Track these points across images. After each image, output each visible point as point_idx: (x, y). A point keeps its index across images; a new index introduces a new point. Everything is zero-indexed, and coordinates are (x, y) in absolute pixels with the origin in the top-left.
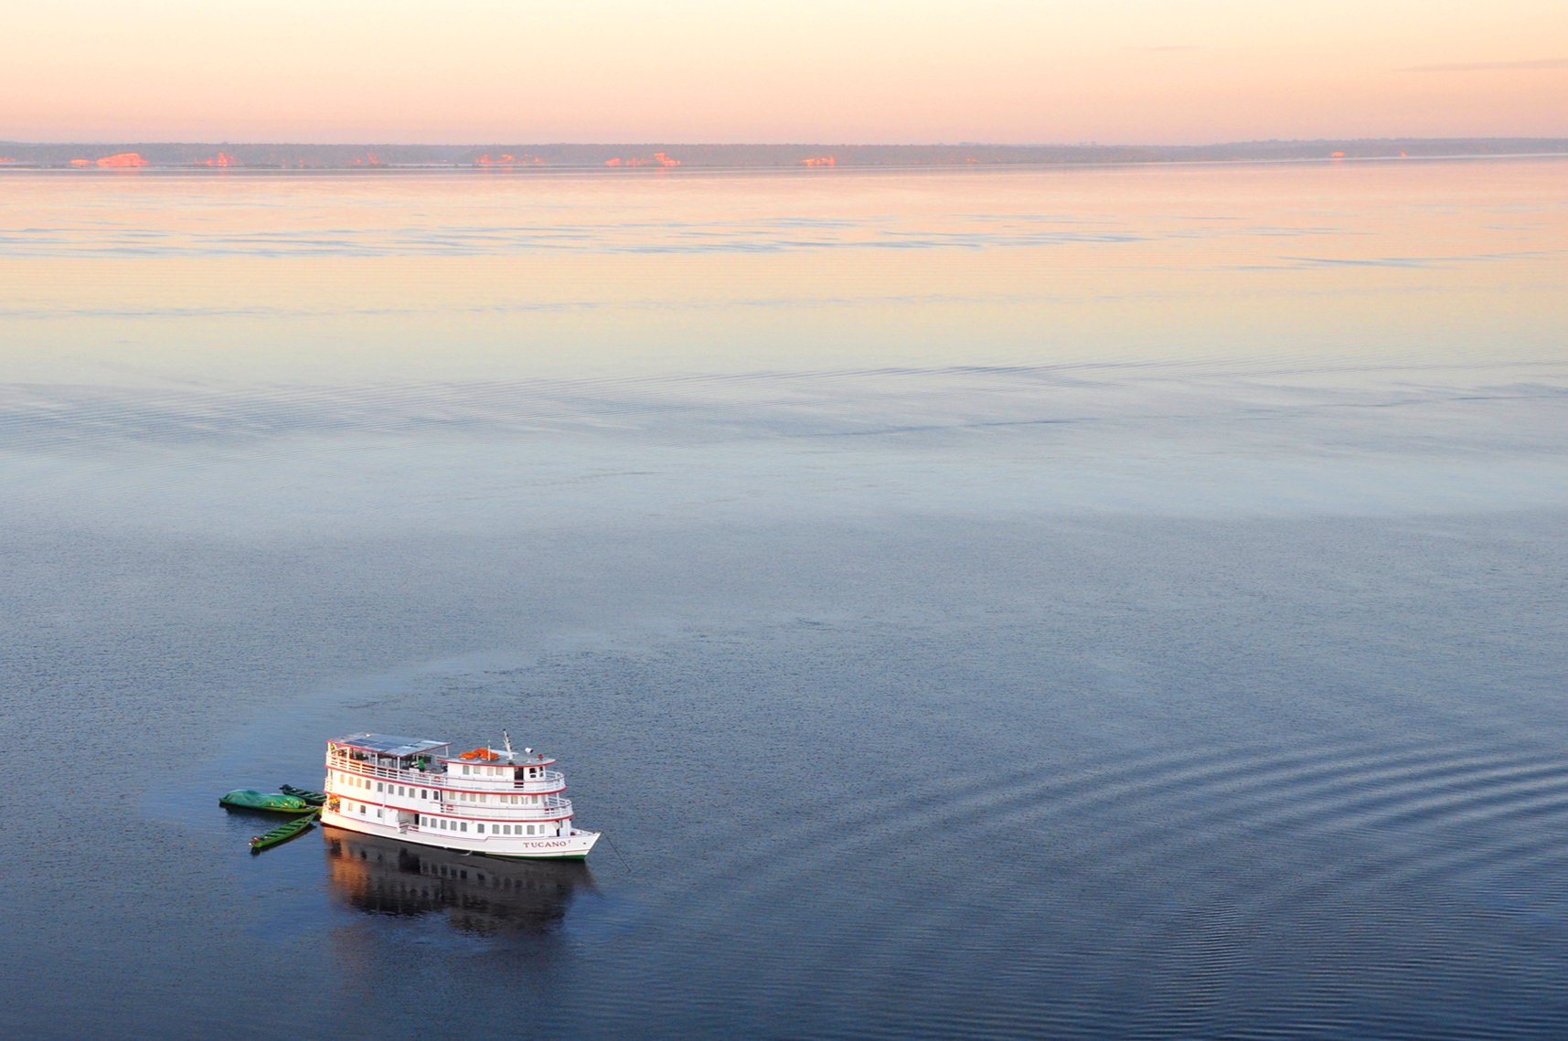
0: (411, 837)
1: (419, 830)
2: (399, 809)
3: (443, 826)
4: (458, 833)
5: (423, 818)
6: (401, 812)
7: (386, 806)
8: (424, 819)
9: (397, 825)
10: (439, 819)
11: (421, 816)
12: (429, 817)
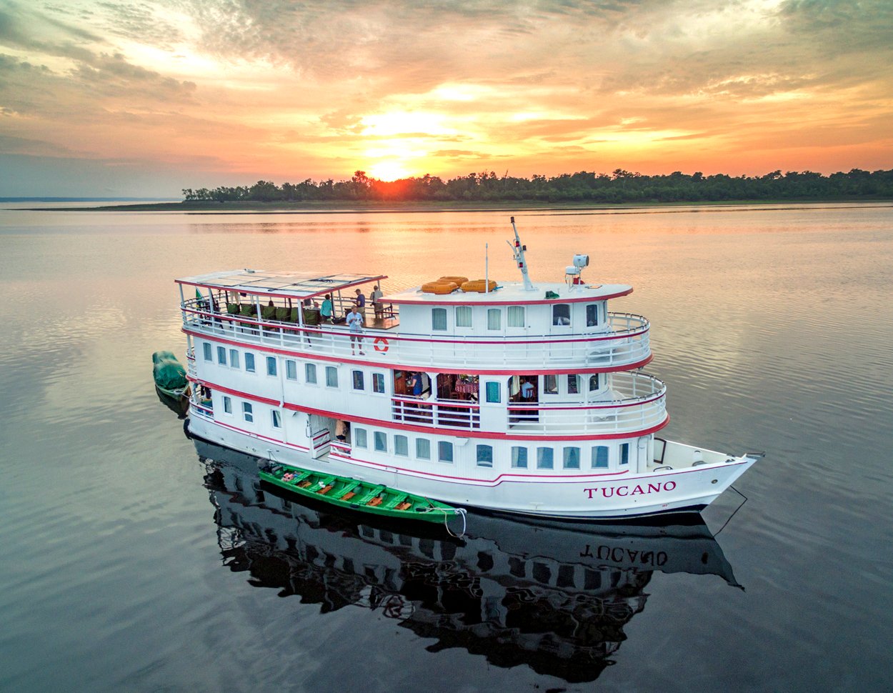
0: (334, 466)
1: (352, 455)
2: (311, 411)
3: (401, 446)
4: (434, 464)
5: (358, 430)
6: (315, 417)
7: (286, 405)
8: (362, 433)
9: (308, 443)
10: (391, 434)
11: (354, 426)
12: (371, 430)
